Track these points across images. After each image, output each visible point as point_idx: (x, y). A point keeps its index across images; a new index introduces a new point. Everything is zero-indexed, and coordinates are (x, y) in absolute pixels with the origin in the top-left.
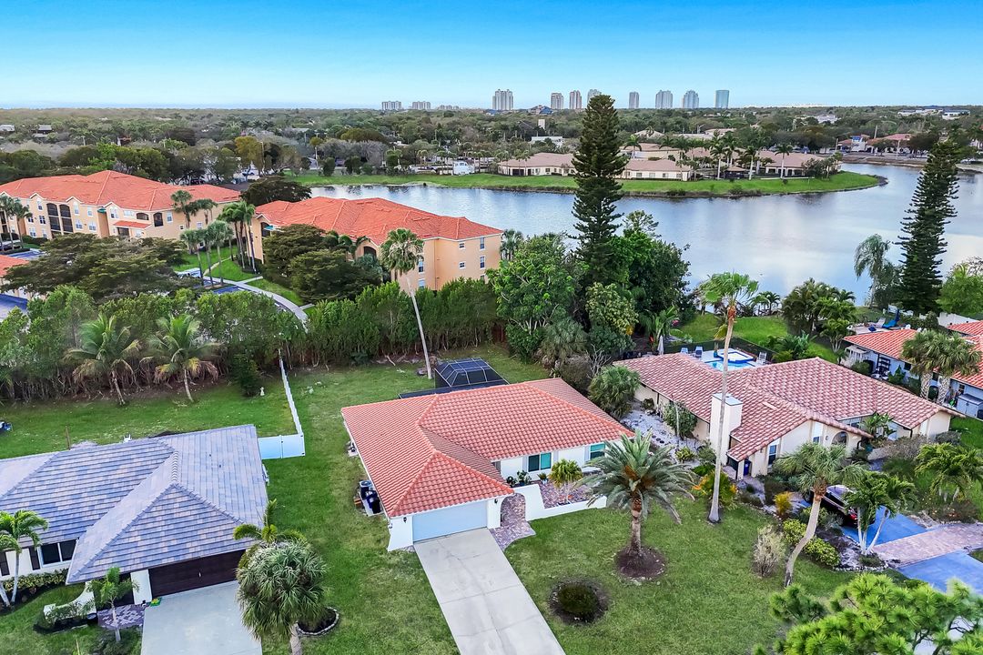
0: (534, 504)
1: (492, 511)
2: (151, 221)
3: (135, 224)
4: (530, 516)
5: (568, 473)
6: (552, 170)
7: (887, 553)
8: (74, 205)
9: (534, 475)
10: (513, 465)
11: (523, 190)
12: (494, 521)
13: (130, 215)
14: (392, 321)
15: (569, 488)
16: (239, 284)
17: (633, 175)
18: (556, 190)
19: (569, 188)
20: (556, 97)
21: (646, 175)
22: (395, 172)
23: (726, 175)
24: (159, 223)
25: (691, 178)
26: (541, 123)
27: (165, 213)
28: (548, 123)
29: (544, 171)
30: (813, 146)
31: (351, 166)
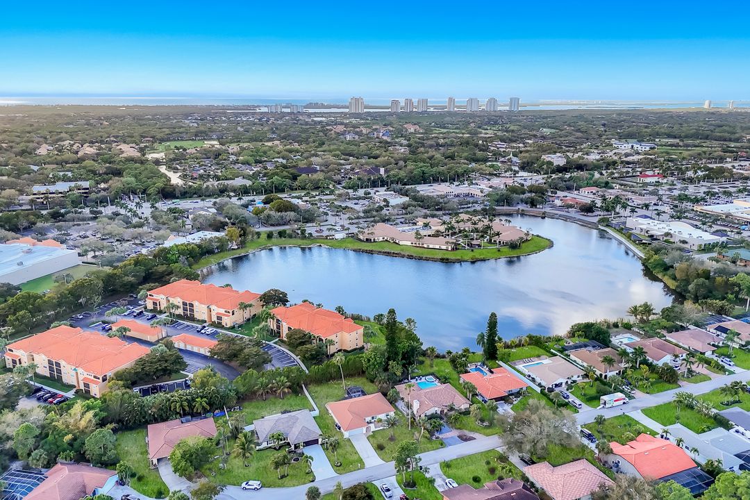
0: (373, 427)
1: (364, 429)
2: (231, 313)
3: (224, 315)
4: (372, 430)
5: (380, 421)
6: (386, 238)
7: (441, 436)
8: (196, 304)
9: (373, 421)
10: (368, 419)
11: (371, 252)
12: (365, 432)
13: (222, 311)
14: (333, 370)
15: (380, 424)
16: (271, 343)
17: (425, 246)
18: (388, 254)
19: (394, 253)
20: (395, 103)
21: (431, 246)
22: (304, 237)
23: (470, 245)
24: (233, 314)
25: (453, 249)
26: (382, 171)
27: (236, 310)
28: (386, 171)
29: (381, 239)
30: (533, 203)
31: (281, 234)
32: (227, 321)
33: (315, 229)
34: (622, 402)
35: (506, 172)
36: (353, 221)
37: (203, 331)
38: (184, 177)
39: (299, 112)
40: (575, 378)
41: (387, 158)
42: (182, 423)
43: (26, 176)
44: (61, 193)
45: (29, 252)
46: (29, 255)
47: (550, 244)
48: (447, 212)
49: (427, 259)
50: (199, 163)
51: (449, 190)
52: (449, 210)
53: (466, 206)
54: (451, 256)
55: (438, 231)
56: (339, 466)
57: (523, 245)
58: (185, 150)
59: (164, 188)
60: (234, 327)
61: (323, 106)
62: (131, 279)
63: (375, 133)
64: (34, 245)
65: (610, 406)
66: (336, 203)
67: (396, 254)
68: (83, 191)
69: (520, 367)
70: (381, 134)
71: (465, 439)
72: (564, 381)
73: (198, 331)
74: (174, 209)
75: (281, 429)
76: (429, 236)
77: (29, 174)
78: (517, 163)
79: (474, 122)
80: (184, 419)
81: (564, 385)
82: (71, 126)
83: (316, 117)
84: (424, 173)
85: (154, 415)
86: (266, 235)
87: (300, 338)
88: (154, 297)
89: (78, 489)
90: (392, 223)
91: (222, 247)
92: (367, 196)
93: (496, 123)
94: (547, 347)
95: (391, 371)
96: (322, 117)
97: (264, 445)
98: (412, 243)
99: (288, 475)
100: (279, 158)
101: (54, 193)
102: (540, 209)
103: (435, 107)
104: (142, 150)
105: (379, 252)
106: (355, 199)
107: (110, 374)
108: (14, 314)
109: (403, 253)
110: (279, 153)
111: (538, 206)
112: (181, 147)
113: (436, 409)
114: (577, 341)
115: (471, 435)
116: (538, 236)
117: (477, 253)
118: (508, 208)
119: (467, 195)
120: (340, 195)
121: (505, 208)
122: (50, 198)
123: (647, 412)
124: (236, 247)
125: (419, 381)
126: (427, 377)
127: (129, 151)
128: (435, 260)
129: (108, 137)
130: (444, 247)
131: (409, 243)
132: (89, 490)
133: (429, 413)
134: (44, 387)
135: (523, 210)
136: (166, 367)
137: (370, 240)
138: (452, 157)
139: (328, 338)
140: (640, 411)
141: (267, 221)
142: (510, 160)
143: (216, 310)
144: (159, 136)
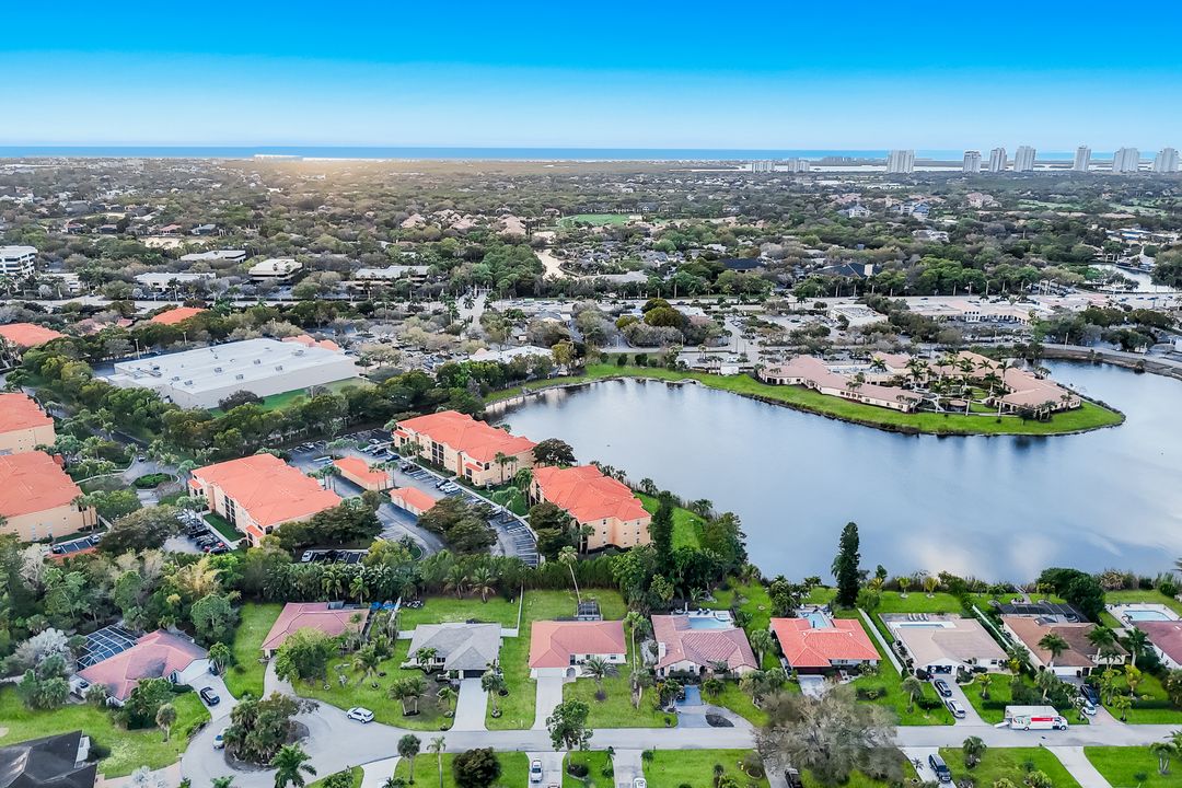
0: (579, 672)
1: (566, 671)
2: (484, 467)
3: (476, 468)
4: (575, 676)
6: (802, 381)
7: (679, 709)
8: (448, 447)
10: (579, 657)
12: (563, 676)
13: (473, 462)
16: (521, 519)
17: (863, 400)
18: (795, 407)
19: (804, 407)
20: (972, 156)
21: (872, 401)
22: (673, 368)
23: (948, 407)
24: (487, 468)
25: (910, 410)
26: (868, 270)
27: (492, 463)
28: (875, 270)
29: (794, 381)
30: (1127, 343)
31: (640, 360)
32: (479, 478)
33: (698, 356)
34: (1050, 725)
35: (1110, 283)
36: (767, 348)
37: (442, 487)
38: (565, 267)
39: (801, 172)
40: (983, 663)
41: (893, 248)
42: (329, 608)
43: (368, 254)
44: (388, 280)
45: (299, 354)
46: (298, 358)
47: (1117, 419)
48: (945, 346)
49: (858, 422)
50: (593, 247)
51: (972, 307)
52: (947, 343)
53: (989, 339)
54: (904, 422)
55: (899, 377)
56: (495, 716)
57: (1055, 416)
58: (590, 227)
59: (520, 281)
60: (483, 488)
61: (850, 163)
62: (387, 402)
63: (902, 207)
64: (311, 345)
65: (1023, 726)
66: (761, 318)
67: (809, 408)
68: (419, 279)
69: (894, 625)
70: (912, 209)
71: (715, 721)
72: (955, 665)
73: (438, 487)
74: (514, 311)
75: (442, 645)
76: (882, 384)
77: (372, 252)
78: (1150, 267)
79: (1111, 191)
80: (333, 604)
81: (954, 672)
82: (466, 190)
83: (826, 179)
84: (940, 276)
85: (300, 591)
86: (617, 360)
87: (545, 517)
88: (403, 431)
89: (155, 667)
90: (826, 357)
91: (542, 372)
92: (820, 310)
93: (1158, 194)
94: (968, 600)
95: (651, 590)
96: (837, 179)
97: (413, 662)
98: (843, 393)
99: (418, 712)
100: (717, 243)
101: (380, 280)
102: (1141, 353)
103: (1054, 164)
104: (529, 226)
105: (782, 403)
106: (796, 313)
107: (276, 526)
108: (224, 432)
109: (821, 408)
110: (718, 235)
111: (1137, 350)
112: (586, 223)
113: (692, 664)
114: (1039, 599)
115: (729, 719)
116: (1100, 403)
117: (955, 421)
118: (1073, 347)
119: (1006, 320)
120: (772, 306)
121: (1065, 347)
122: (373, 286)
123: (1096, 754)
124: (566, 373)
125: (702, 615)
126: (717, 612)
127: (514, 226)
128: (871, 425)
129: (500, 206)
130: (895, 405)
131: (837, 393)
132: (168, 671)
133: (677, 667)
134: (213, 530)
135: (1099, 354)
136: (347, 528)
137: (775, 381)
138: (1018, 253)
139: (589, 524)
140: (1081, 749)
141: (633, 338)
142: (1137, 262)
143: (469, 460)
144: (567, 205)
